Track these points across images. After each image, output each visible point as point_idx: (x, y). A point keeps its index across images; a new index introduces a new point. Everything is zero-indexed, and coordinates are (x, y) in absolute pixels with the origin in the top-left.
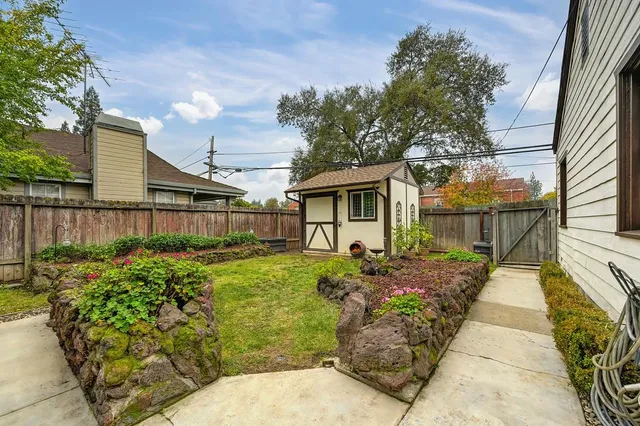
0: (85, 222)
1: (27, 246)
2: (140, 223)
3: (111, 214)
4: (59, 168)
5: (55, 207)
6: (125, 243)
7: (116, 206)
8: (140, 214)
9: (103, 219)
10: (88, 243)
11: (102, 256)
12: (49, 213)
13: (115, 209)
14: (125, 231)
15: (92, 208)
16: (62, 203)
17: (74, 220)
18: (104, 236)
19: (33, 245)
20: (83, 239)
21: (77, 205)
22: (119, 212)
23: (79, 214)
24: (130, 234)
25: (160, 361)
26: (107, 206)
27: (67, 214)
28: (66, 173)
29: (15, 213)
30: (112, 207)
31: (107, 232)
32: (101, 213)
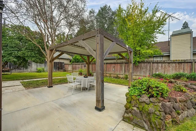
0: (165, 67)
1: (151, 73)
2: (186, 68)
3: (174, 65)
4: (158, 52)
5: (157, 63)
6: (178, 75)
7: (175, 62)
8: (186, 64)
9: (171, 66)
10: (166, 73)
11: (167, 78)
12: (156, 64)
13: (175, 63)
14: (179, 71)
15: (167, 63)
16: (159, 62)
17: (162, 66)
18: (171, 72)
19: (152, 72)
20: (164, 72)
21: (163, 62)
22: (177, 64)
23: (163, 65)
24: (181, 72)
25: (137, 111)
26: (172, 62)
27: (160, 65)
28: (160, 53)
29: (149, 65)
30: (174, 62)
31: (172, 71)
32: (170, 64)
